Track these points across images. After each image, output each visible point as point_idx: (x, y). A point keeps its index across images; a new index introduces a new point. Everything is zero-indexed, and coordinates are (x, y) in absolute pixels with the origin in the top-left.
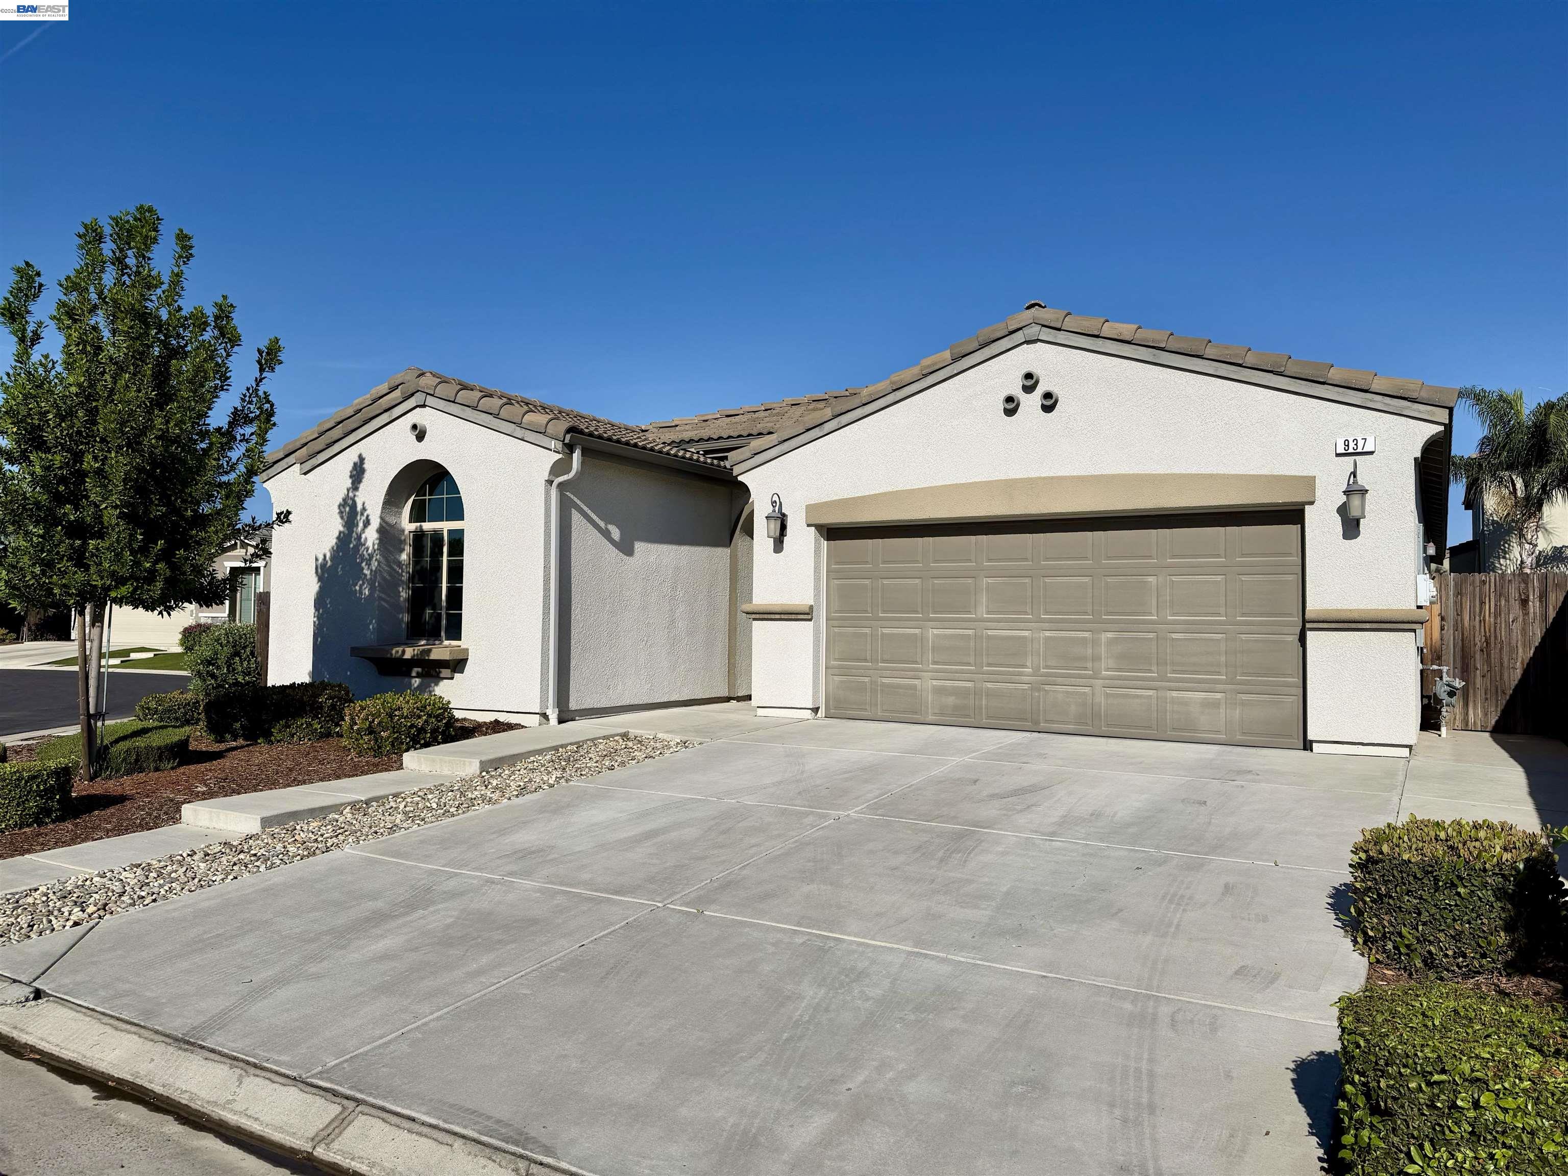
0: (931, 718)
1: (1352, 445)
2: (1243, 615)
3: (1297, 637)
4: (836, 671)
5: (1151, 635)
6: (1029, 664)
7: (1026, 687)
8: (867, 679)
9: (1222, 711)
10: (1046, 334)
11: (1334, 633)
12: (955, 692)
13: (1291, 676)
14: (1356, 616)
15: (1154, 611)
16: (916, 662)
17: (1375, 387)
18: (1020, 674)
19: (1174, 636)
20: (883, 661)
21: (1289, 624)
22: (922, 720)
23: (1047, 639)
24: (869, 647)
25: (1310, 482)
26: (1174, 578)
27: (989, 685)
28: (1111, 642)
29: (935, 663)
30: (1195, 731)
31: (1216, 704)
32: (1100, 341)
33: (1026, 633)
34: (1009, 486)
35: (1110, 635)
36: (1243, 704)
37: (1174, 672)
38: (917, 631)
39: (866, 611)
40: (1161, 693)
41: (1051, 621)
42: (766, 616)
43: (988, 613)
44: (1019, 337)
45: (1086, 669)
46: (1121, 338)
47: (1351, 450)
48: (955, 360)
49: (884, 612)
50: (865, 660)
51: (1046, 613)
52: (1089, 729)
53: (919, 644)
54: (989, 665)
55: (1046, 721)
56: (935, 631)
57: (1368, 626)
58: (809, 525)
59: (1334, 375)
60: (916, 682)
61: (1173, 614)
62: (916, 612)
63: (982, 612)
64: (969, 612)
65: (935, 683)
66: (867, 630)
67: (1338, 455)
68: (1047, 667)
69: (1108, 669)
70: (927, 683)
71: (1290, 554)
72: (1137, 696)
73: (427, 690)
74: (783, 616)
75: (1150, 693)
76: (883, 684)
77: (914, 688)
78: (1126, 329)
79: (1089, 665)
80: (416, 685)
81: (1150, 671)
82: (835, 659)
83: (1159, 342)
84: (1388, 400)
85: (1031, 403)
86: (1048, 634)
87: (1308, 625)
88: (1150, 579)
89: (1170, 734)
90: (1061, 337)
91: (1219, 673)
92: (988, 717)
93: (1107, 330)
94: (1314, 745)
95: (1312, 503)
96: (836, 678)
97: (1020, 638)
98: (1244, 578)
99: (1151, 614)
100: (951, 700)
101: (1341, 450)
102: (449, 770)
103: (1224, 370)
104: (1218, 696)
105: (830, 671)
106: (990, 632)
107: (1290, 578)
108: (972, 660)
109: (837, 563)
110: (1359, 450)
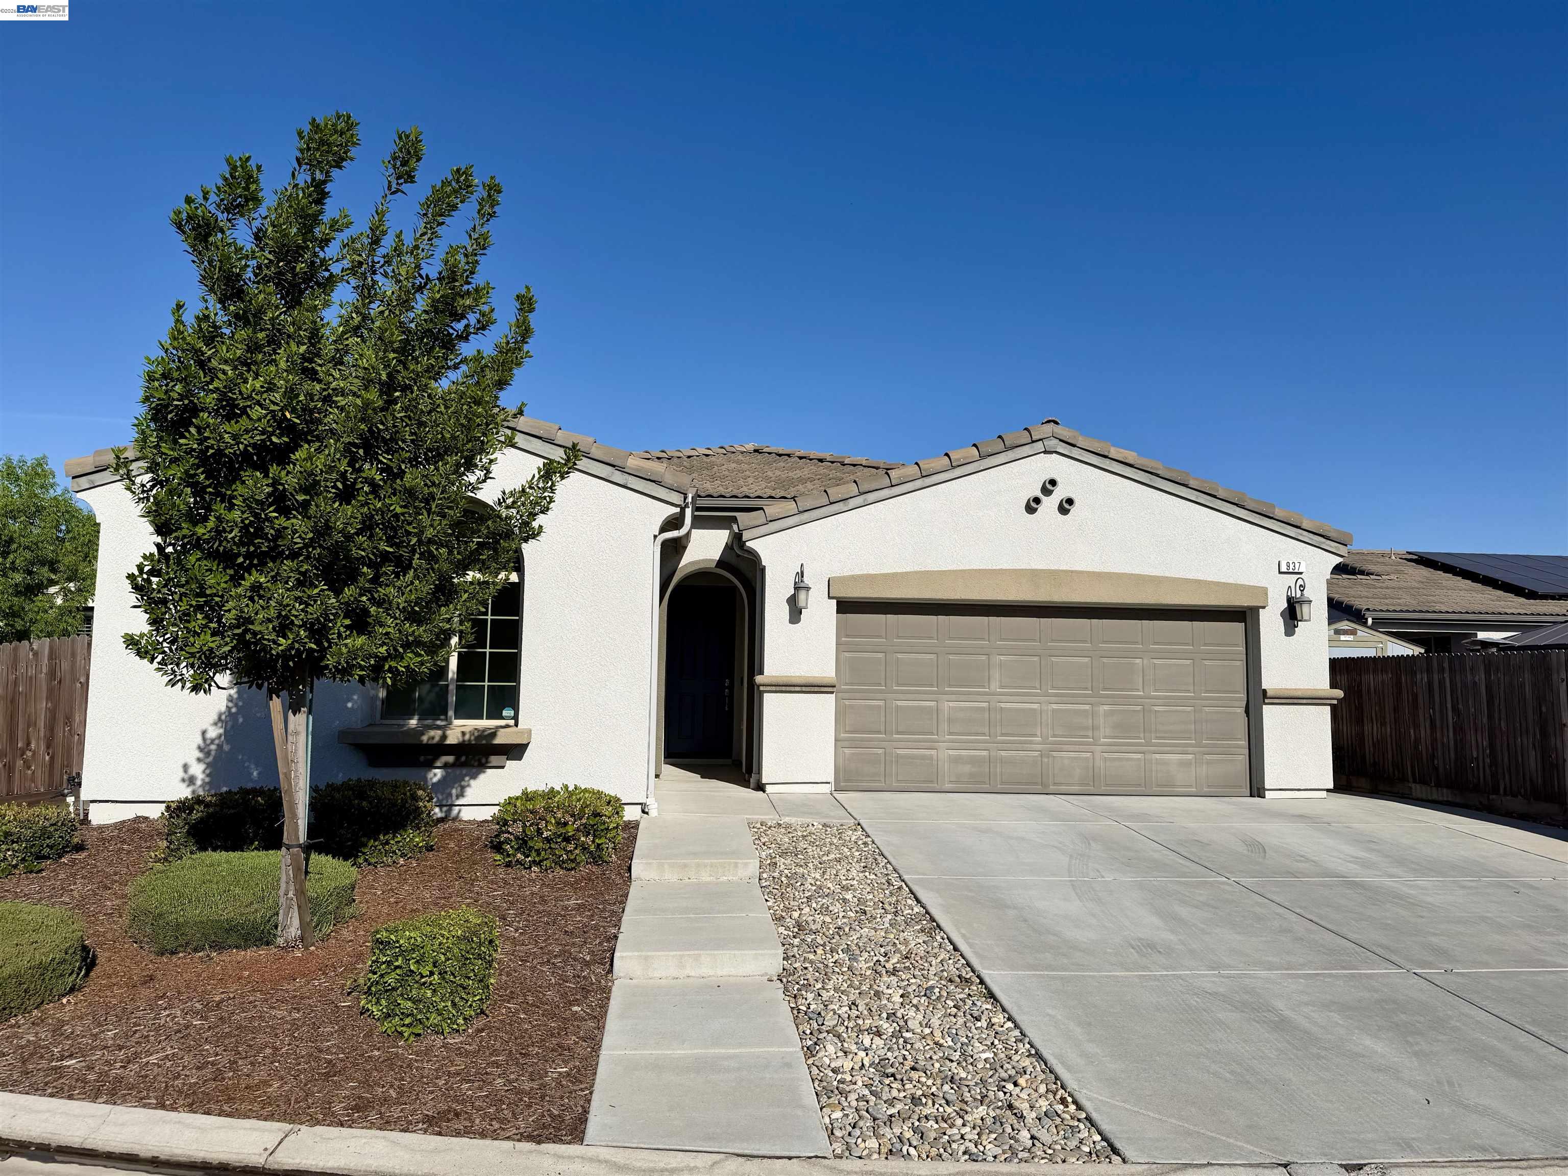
0: (948, 786)
1: (1292, 566)
2: (1207, 692)
3: (1244, 709)
4: (846, 744)
5: (1139, 708)
6: (1039, 733)
7: (1037, 754)
8: (880, 751)
9: (1193, 769)
10: (1063, 449)
11: (1281, 706)
12: (973, 761)
13: (1240, 739)
14: (1299, 694)
15: (1141, 688)
16: (932, 734)
17: (1304, 526)
18: (1031, 742)
19: (1156, 708)
20: (898, 733)
21: (1237, 699)
22: (938, 788)
23: (1053, 710)
24: (883, 719)
25: (1264, 591)
26: (1155, 661)
27: (1003, 753)
28: (1108, 714)
29: (950, 734)
30: (1174, 786)
31: (1187, 764)
32: (1108, 461)
33: (1035, 706)
34: (1035, 574)
35: (1106, 708)
36: (1209, 763)
37: (1157, 738)
38: (933, 704)
39: (879, 685)
40: (1148, 756)
41: (1056, 695)
42: (784, 688)
43: (1001, 687)
44: (1039, 446)
45: (1087, 737)
46: (1127, 461)
47: (1291, 570)
48: (982, 457)
49: (898, 685)
50: (879, 732)
51: (1053, 688)
52: (1091, 789)
53: (935, 716)
54: (1003, 735)
55: (1055, 784)
56: (951, 704)
57: (1305, 701)
58: (829, 597)
59: (1279, 513)
60: (933, 752)
61: (1156, 691)
62: (932, 686)
63: (995, 686)
64: (984, 687)
65: (951, 752)
66: (881, 703)
67: (1280, 573)
68: (1054, 736)
69: (1105, 737)
70: (944, 753)
71: (1237, 645)
72: (1132, 759)
73: (456, 785)
74: (804, 689)
75: (1139, 756)
76: (898, 755)
77: (930, 758)
78: (1131, 457)
79: (1090, 734)
80: (435, 780)
81: (1139, 738)
82: (846, 732)
83: (1157, 469)
84: (1311, 535)
85: (1050, 504)
86: (1055, 706)
87: (1266, 701)
88: (1138, 661)
89: (1156, 789)
90: (1075, 453)
91: (1189, 739)
92: (1002, 783)
93: (1114, 452)
94: (1267, 792)
95: (1264, 607)
96: (847, 751)
97: (1028, 710)
98: (1206, 662)
99: (1138, 690)
100: (967, 769)
101: (1284, 569)
103: (1203, 499)
104: (1190, 757)
105: (839, 743)
106: (1003, 705)
107: (1238, 663)
108: (986, 730)
109: (847, 636)
110: (1296, 571)
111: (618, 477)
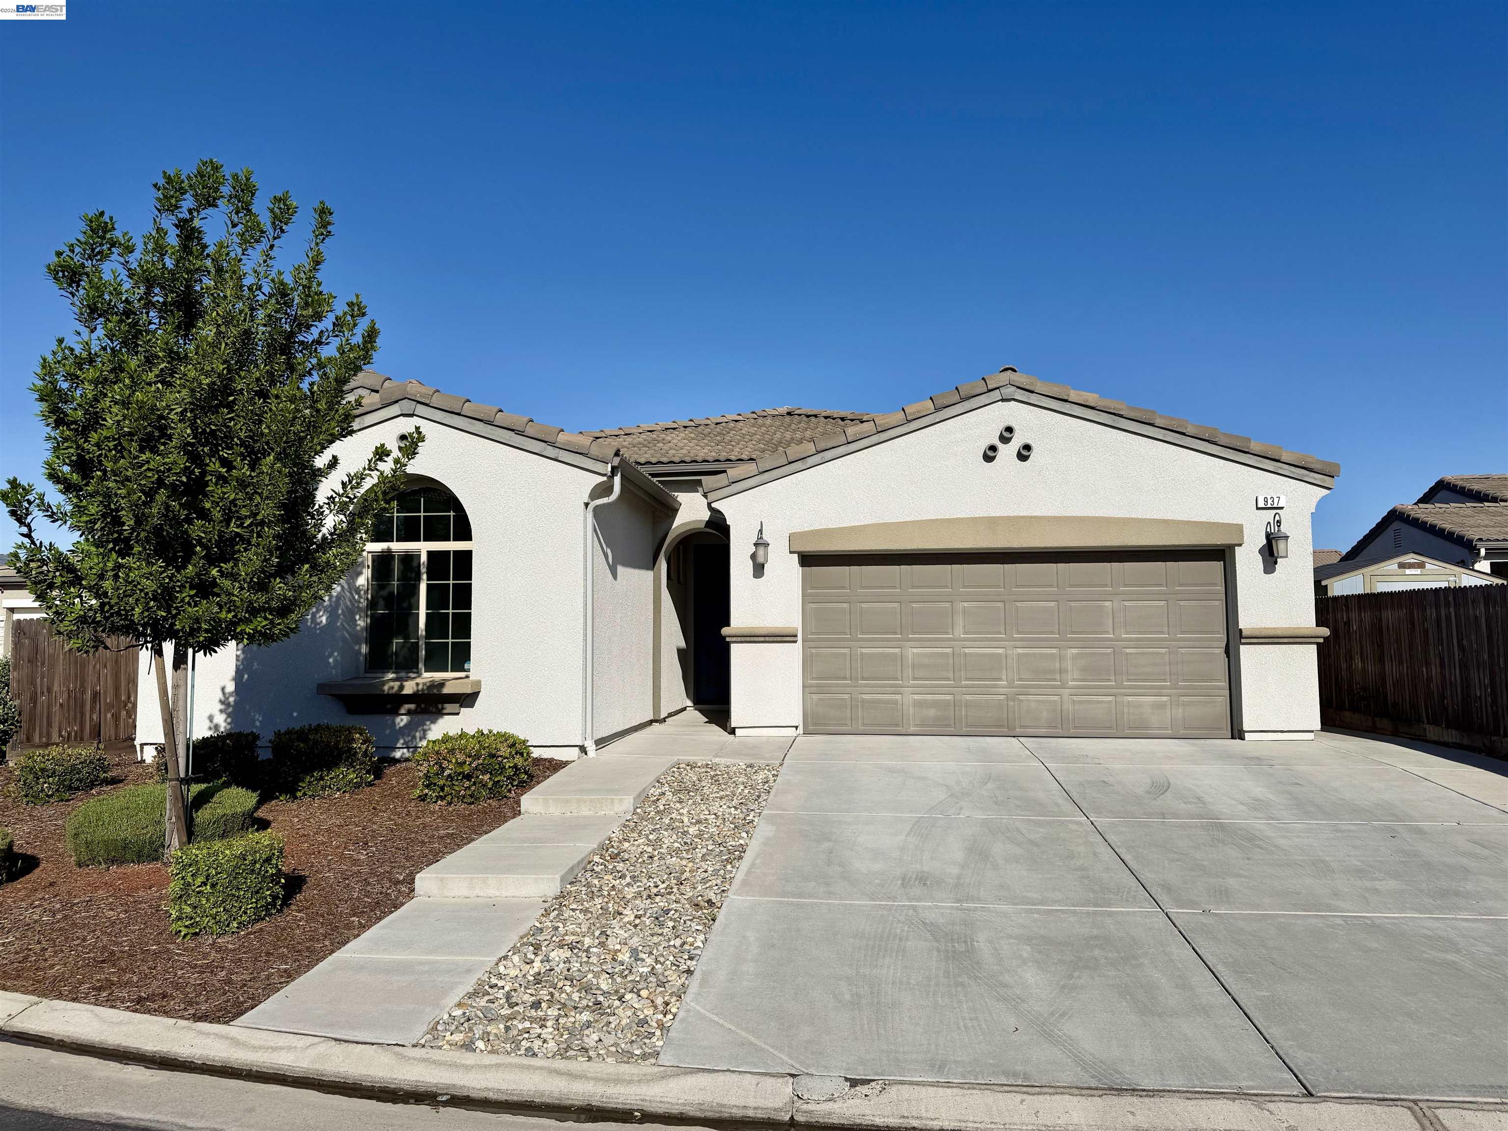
0: (912, 729)
1: (1270, 501)
2: (1182, 633)
3: (1223, 650)
4: (814, 690)
5: (1109, 651)
6: (1004, 677)
7: (1002, 697)
8: (846, 696)
9: (1168, 711)
10: (1020, 395)
11: (1260, 646)
12: (935, 704)
13: (1220, 680)
14: (1279, 633)
15: (1111, 630)
16: (896, 679)
17: (1283, 459)
18: (996, 686)
19: (1128, 651)
20: (863, 679)
21: (1216, 640)
22: (904, 731)
23: (1019, 654)
24: (848, 666)
25: (1239, 528)
26: (1126, 603)
27: (968, 697)
28: (1075, 657)
29: (915, 679)
30: (1148, 728)
31: (1161, 706)
32: (1068, 405)
33: (1000, 651)
34: (992, 522)
35: (1074, 651)
36: (1184, 704)
37: (1129, 680)
38: (897, 650)
39: (845, 633)
40: (1119, 699)
41: (1022, 640)
42: (748, 639)
43: (965, 633)
44: (996, 395)
45: (1055, 680)
46: (1087, 404)
47: (1269, 506)
48: (937, 410)
49: (863, 633)
50: (845, 678)
51: (1018, 632)
52: (1059, 731)
53: (899, 662)
54: (967, 679)
55: (1022, 727)
56: (915, 650)
57: (1286, 640)
58: (791, 552)
59: (1254, 446)
60: (898, 697)
61: (1127, 633)
62: (896, 633)
63: (959, 632)
64: (947, 633)
65: (916, 697)
66: (847, 651)
67: (1258, 508)
68: (1020, 679)
69: (1074, 680)
70: (909, 698)
71: (1215, 584)
72: (1102, 702)
73: (420, 729)
74: (767, 639)
75: (1110, 698)
76: (863, 701)
77: (896, 702)
78: (1091, 398)
79: (1058, 677)
81: (1109, 680)
82: (813, 679)
83: (1119, 410)
84: (1293, 469)
85: (1007, 452)
86: (1020, 651)
87: (1243, 641)
88: (1108, 604)
89: (1127, 732)
90: (1033, 398)
91: (1165, 680)
92: (968, 726)
93: (1073, 396)
94: (1246, 734)
95: (1240, 545)
96: (815, 697)
97: (993, 654)
98: (1182, 603)
99: (1108, 633)
100: (932, 712)
101: (1261, 504)
102: (590, 810)
103: (1171, 437)
104: (1165, 699)
105: (807, 689)
106: (967, 650)
107: (1217, 603)
108: (951, 675)
109: (813, 588)
110: (1275, 505)
111: (550, 451)
